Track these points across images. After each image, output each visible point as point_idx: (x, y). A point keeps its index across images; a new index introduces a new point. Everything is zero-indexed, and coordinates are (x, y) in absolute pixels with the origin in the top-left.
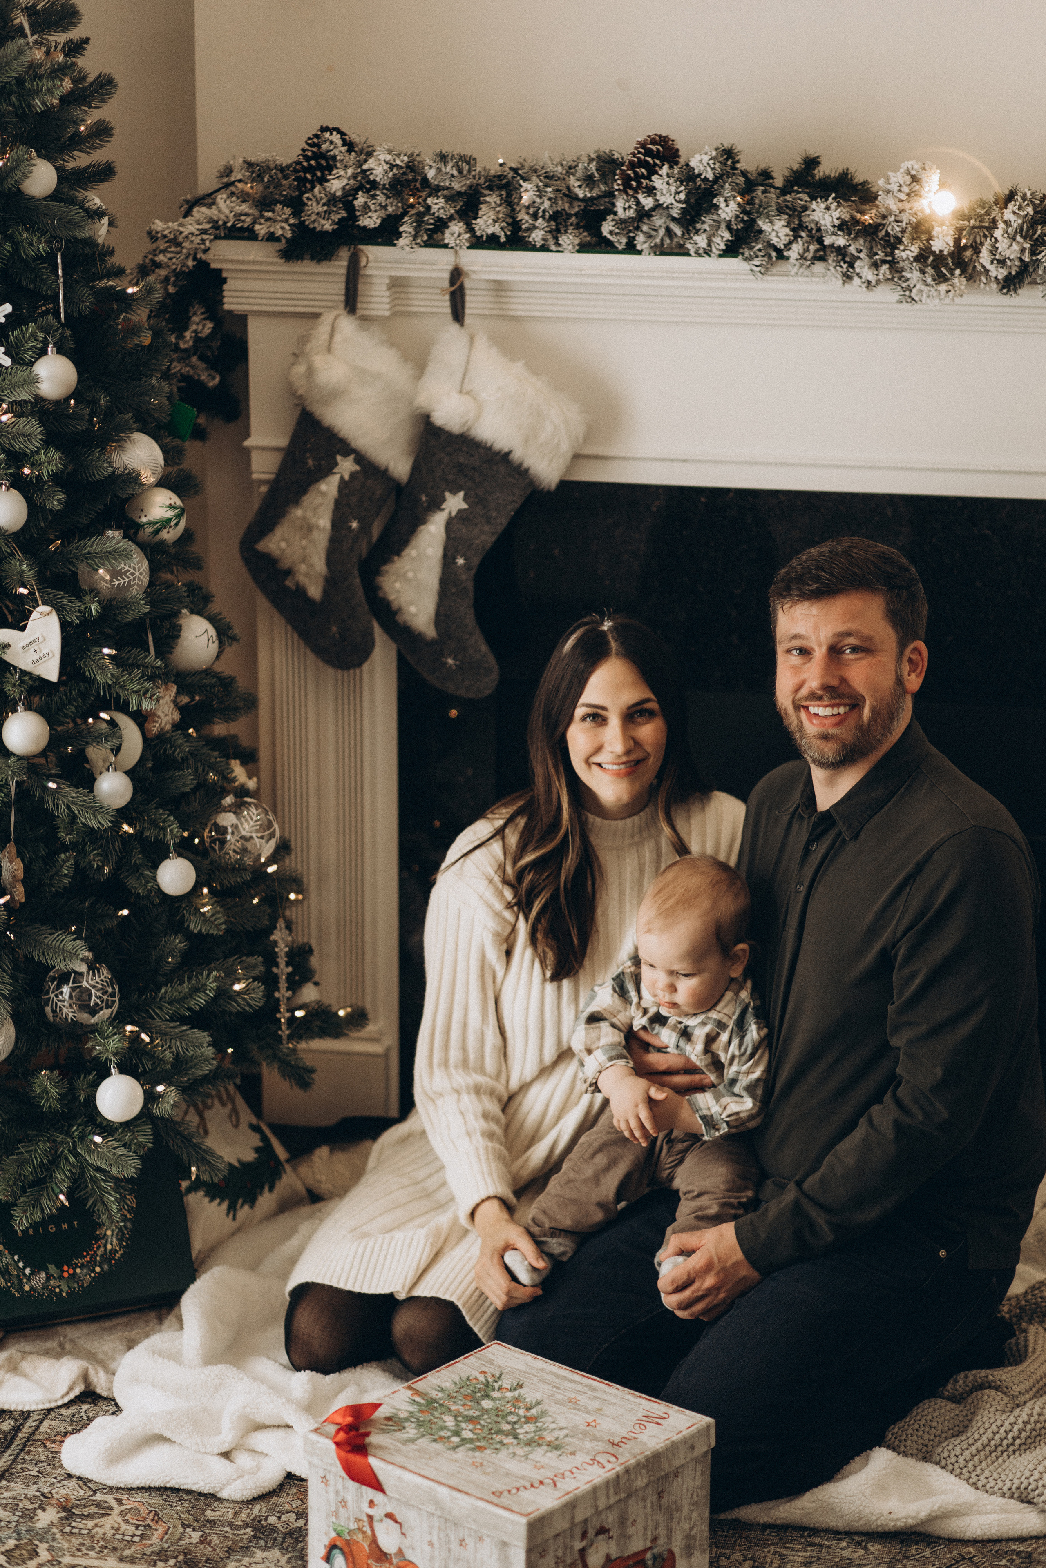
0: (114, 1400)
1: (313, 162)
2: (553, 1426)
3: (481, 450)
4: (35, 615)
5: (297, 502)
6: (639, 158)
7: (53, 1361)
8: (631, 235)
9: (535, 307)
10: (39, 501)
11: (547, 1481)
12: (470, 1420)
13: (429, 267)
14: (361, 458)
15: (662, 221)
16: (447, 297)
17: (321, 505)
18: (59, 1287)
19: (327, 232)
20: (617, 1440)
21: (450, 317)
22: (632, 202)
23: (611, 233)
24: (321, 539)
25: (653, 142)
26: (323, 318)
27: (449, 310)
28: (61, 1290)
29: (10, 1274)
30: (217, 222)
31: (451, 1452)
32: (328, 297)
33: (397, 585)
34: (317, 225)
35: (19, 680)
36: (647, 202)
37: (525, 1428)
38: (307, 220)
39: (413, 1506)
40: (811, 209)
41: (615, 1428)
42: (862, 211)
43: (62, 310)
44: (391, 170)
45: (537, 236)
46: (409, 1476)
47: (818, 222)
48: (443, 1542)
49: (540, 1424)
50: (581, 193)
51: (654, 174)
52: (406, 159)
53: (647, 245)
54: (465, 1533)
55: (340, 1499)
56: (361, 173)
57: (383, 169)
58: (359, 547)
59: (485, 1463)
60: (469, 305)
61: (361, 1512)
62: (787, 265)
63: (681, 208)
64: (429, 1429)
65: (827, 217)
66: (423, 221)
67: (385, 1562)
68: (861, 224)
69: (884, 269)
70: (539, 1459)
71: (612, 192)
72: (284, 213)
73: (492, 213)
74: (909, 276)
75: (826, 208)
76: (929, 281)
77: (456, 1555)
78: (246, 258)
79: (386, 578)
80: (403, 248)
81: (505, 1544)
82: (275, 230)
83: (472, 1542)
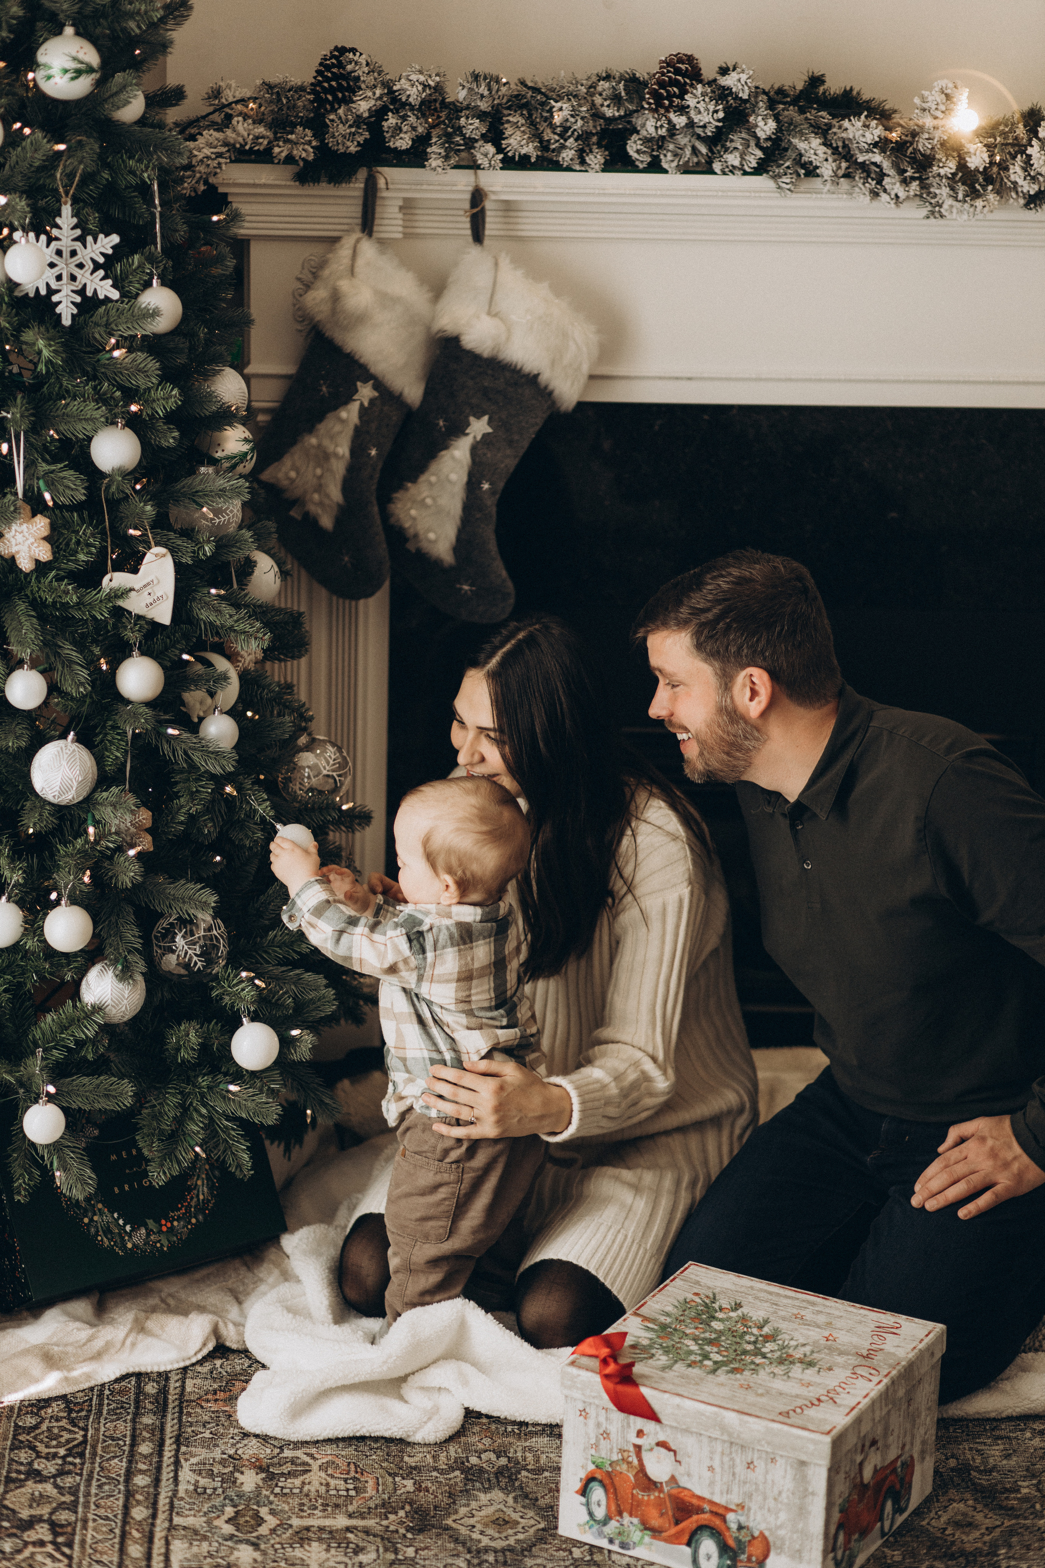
0: (246, 1351)
1: (334, 83)
2: (793, 1343)
3: (508, 374)
4: (149, 557)
5: (310, 429)
6: (670, 78)
7: (182, 1318)
8: (655, 153)
9: (543, 227)
10: (153, 439)
11: (822, 1398)
12: (711, 1342)
14: (379, 385)
15: (687, 139)
16: (468, 219)
17: (341, 432)
18: (159, 1241)
19: (350, 154)
20: (865, 1353)
21: (470, 239)
22: (664, 121)
23: (639, 152)
24: (339, 468)
25: (680, 61)
26: (344, 241)
27: (469, 232)
28: (162, 1245)
29: (111, 1232)
30: (234, 145)
31: (710, 1376)
32: (342, 220)
33: (413, 512)
34: (340, 147)
35: (135, 625)
36: (680, 121)
37: (769, 1347)
38: (330, 142)
39: (692, 1433)
40: (840, 127)
41: (855, 1340)
42: (888, 129)
43: (159, 240)
44: (424, 90)
45: (568, 155)
46: (688, 1404)
47: (849, 139)
48: (726, 1467)
49: (780, 1342)
50: (609, 113)
51: (687, 92)
52: (438, 79)
53: (675, 164)
54: (756, 1456)
55: (601, 1431)
56: (387, 94)
57: (415, 89)
58: (377, 475)
59: (752, 1384)
60: (487, 226)
61: (627, 1442)
62: (817, 183)
63: (717, 127)
64: (677, 1354)
65: (868, 134)
66: (453, 143)
67: (654, 1490)
68: (892, 142)
69: (915, 185)
70: (800, 1376)
71: (637, 111)
72: (306, 135)
73: (518, 133)
74: (937, 191)
75: (865, 126)
76: (960, 197)
77: (742, 1478)
78: (257, 182)
79: (399, 505)
80: (434, 169)
81: (803, 1463)
82: (295, 152)
83: (763, 1464)
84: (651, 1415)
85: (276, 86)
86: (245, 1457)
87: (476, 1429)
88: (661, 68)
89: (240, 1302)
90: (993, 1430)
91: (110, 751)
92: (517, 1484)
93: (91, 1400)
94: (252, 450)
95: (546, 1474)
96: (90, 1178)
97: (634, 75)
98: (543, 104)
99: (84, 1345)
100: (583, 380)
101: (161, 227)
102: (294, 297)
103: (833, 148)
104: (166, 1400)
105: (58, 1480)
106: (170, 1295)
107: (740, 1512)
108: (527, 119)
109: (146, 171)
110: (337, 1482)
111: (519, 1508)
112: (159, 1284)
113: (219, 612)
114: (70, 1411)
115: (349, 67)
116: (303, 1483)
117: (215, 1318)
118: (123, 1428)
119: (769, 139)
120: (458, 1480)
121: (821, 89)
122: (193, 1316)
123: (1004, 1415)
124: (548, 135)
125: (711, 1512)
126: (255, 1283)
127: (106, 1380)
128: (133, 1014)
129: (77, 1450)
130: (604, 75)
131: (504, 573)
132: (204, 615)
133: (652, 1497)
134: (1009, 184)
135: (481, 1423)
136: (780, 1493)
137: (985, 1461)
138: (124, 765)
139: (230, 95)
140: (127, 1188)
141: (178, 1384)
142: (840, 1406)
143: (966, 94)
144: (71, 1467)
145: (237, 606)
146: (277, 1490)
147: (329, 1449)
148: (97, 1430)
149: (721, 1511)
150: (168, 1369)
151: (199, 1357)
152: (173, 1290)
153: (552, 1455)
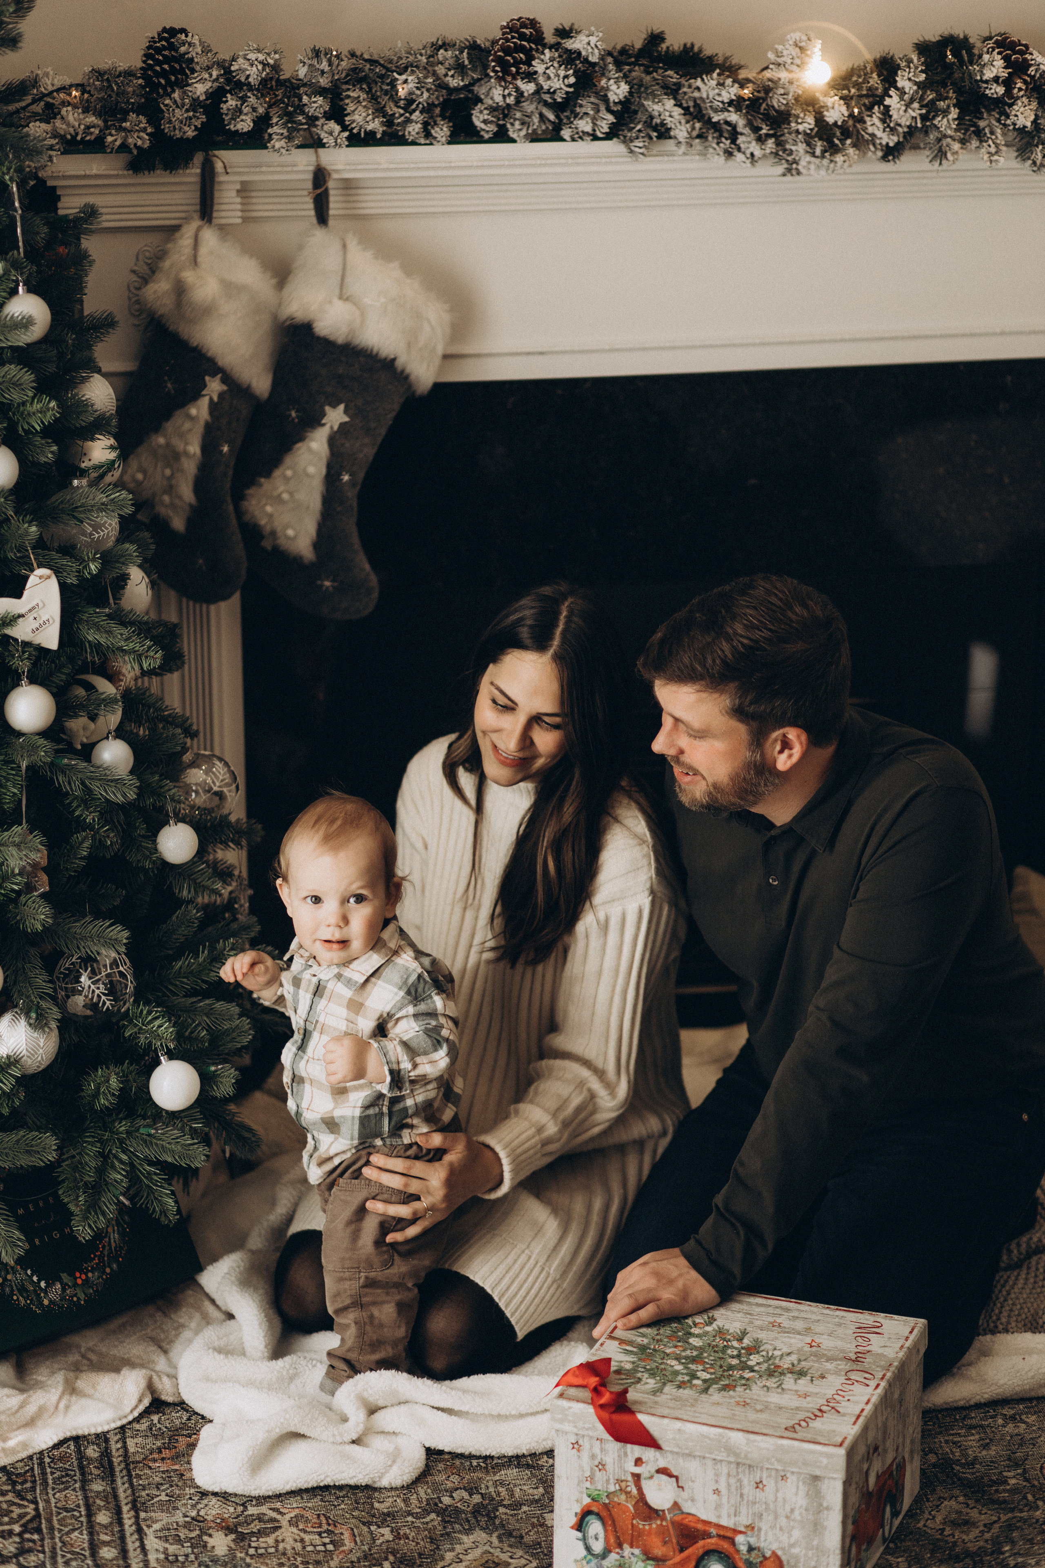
0: (182, 1403)
1: (166, 67)
2: (777, 1353)
3: (362, 359)
4: (32, 579)
5: (157, 428)
6: (514, 43)
7: (113, 1375)
8: (501, 122)
9: (383, 204)
10: (30, 455)
11: (824, 1408)
12: (694, 1360)
13: (289, 169)
14: (227, 378)
15: (534, 107)
17: (190, 430)
18: (76, 1295)
19: (188, 139)
20: (853, 1357)
21: (315, 220)
22: (511, 89)
23: (485, 122)
24: (190, 467)
25: (524, 25)
26: (184, 230)
27: (313, 213)
28: (79, 1299)
29: (26, 1290)
30: (64, 136)
31: (704, 1396)
32: (180, 208)
33: (269, 509)
34: (177, 132)
35: (24, 652)
36: (529, 88)
37: (754, 1360)
38: (166, 127)
39: (694, 1457)
40: (690, 86)
41: (839, 1344)
42: (742, 86)
43: (21, 244)
44: (264, 70)
45: (414, 129)
46: (690, 1427)
47: (701, 98)
48: (733, 1489)
49: (764, 1353)
50: (455, 82)
51: (533, 58)
52: (277, 56)
53: (523, 133)
54: (765, 1475)
55: (596, 1463)
56: (225, 73)
57: (254, 68)
58: (231, 472)
59: (748, 1401)
60: (331, 205)
61: (625, 1472)
62: (670, 145)
63: (567, 93)
64: (665, 1377)
65: (724, 93)
66: (295, 122)
67: (656, 1519)
68: (744, 100)
69: (771, 143)
70: (795, 1388)
71: (479, 80)
72: (140, 122)
73: (360, 108)
74: (793, 148)
75: (719, 84)
76: (818, 152)
77: (751, 1498)
78: (88, 173)
79: (254, 502)
80: (278, 151)
81: (816, 1478)
82: (130, 140)
83: (773, 1483)
84: (651, 1442)
85: (105, 73)
86: (209, 1518)
87: (441, 1466)
88: (504, 34)
89: (166, 1352)
90: (964, 1419)
91: (6, 787)
92: (497, 1522)
93: (32, 1469)
94: (119, 457)
95: (525, 1508)
96: (19, 1240)
97: (475, 42)
98: (382, 77)
99: (17, 1411)
100: (437, 361)
101: (22, 230)
102: (130, 291)
103: (683, 108)
104: (111, 1463)
105: (21, 1559)
106: (89, 1349)
107: (749, 1533)
108: (367, 93)
109: (8, 173)
110: (311, 1537)
111: (506, 1548)
112: (75, 1339)
113: (109, 632)
114: (14, 1483)
115: (183, 49)
116: (277, 1541)
117: (149, 1372)
118: (74, 1497)
119: (620, 102)
120: (436, 1523)
121: (664, 46)
122: (125, 1371)
123: (972, 1403)
124: (391, 108)
125: (719, 1536)
126: (176, 1329)
127: (44, 1447)
128: (48, 1063)
129: (33, 1525)
130: (440, 43)
131: (367, 567)
132: (92, 636)
133: (654, 1526)
134: (867, 136)
135: (444, 1460)
136: (792, 1511)
137: (965, 1455)
138: (20, 800)
139: (49, 82)
140: (37, 1242)
141: (119, 1445)
142: (844, 1415)
143: (819, 46)
144: (31, 1544)
145: (123, 624)
146: (252, 1551)
147: (294, 1502)
148: (48, 1501)
149: (729, 1534)
150: (106, 1428)
151: (136, 1414)
152: (91, 1344)
153: (525, 1488)
